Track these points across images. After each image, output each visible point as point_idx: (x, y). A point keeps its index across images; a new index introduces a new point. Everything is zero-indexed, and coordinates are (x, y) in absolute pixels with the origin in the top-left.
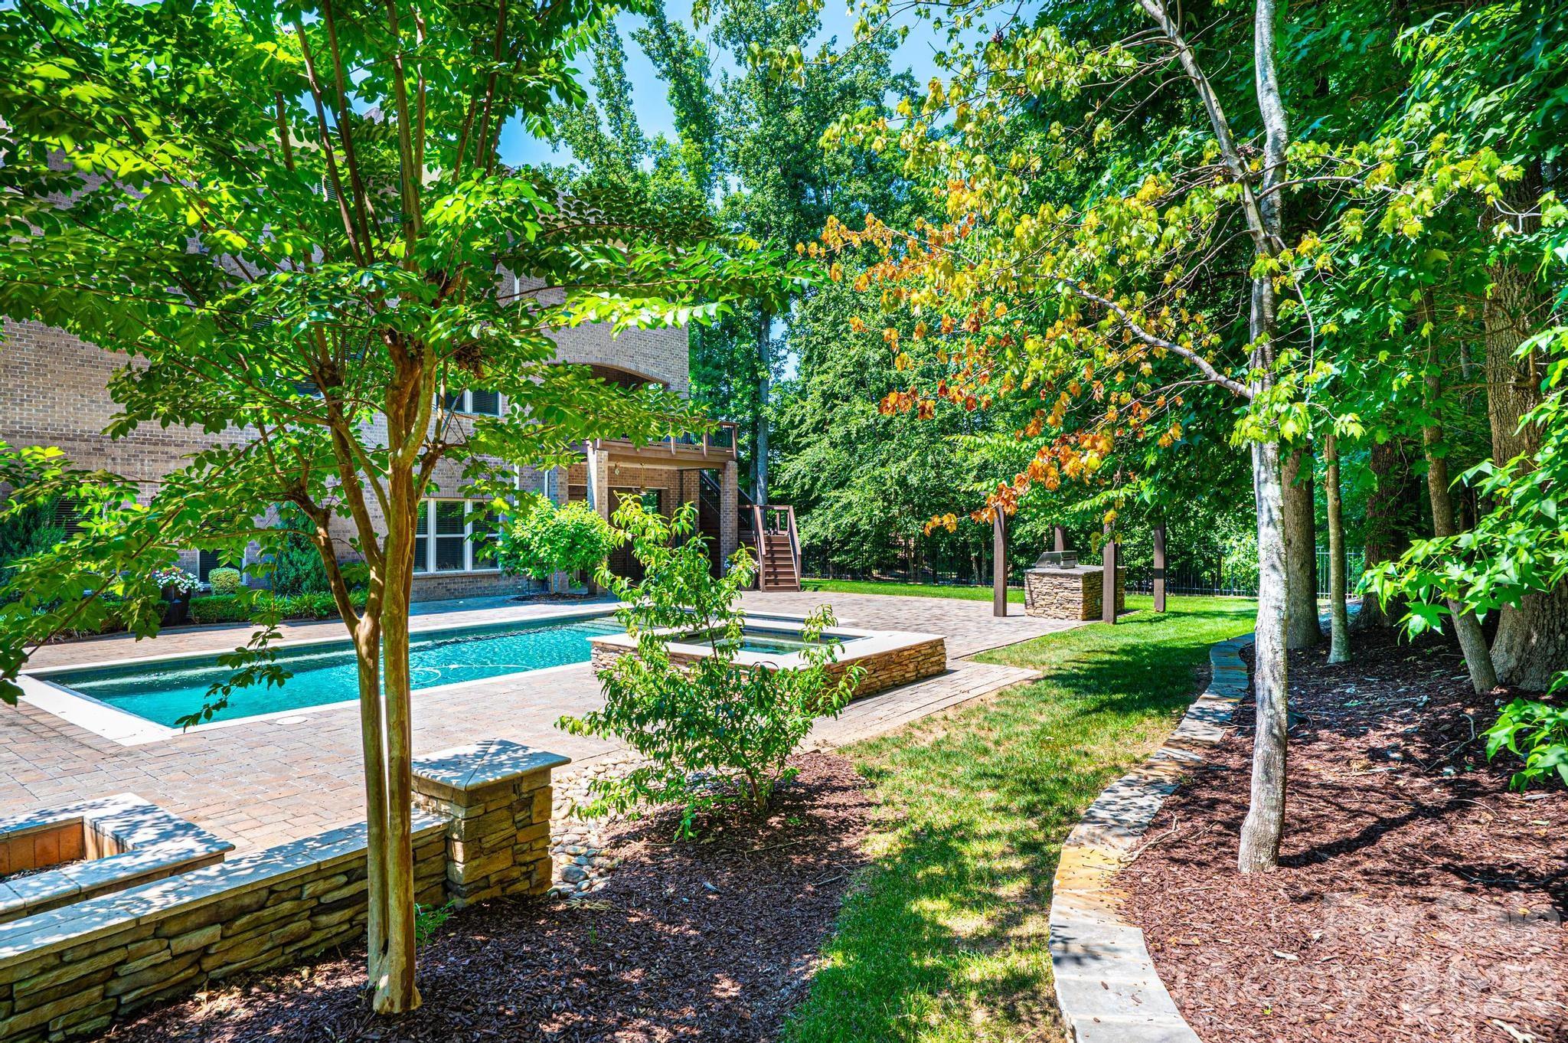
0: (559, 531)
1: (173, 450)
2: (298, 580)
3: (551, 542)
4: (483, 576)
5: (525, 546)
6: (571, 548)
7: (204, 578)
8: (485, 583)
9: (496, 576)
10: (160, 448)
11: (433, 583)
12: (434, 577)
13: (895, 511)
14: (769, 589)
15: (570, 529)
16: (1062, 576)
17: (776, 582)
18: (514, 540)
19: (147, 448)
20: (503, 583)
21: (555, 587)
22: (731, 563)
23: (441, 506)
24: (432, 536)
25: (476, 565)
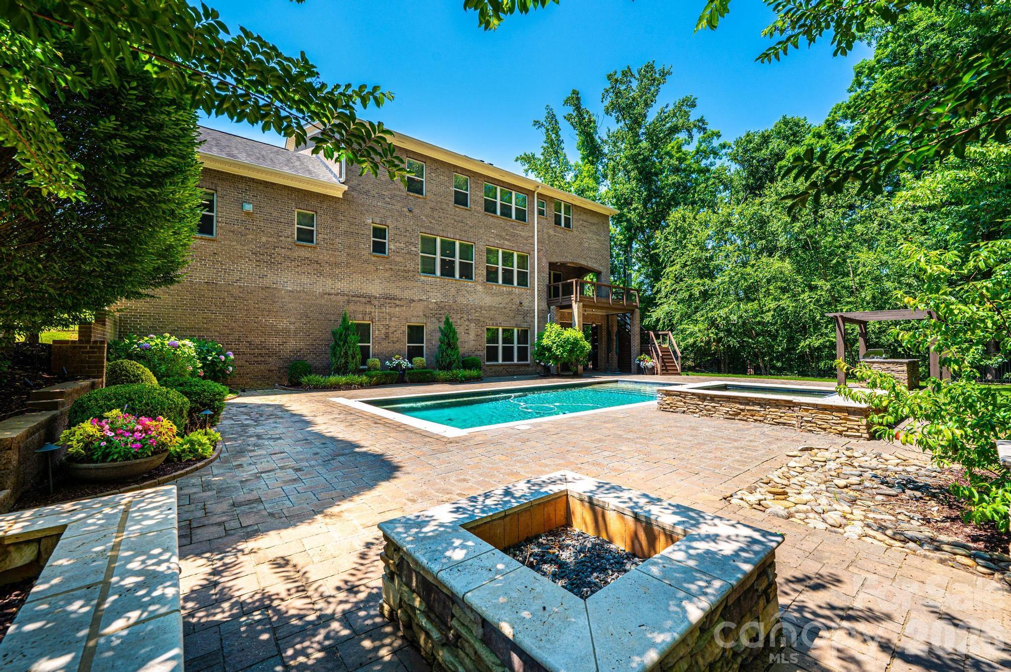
0: (567, 341)
1: (397, 302)
2: (450, 364)
3: (562, 347)
4: (522, 365)
5: (549, 349)
6: (571, 351)
7: (411, 362)
8: (522, 369)
9: (528, 365)
10: (393, 301)
11: (501, 368)
12: (501, 365)
13: (722, 334)
14: (663, 374)
15: (571, 340)
16: (889, 363)
17: (667, 370)
18: (543, 346)
19: (388, 301)
20: (530, 369)
21: (553, 371)
22: (640, 361)
23: (504, 330)
24: (500, 345)
25: (519, 360)
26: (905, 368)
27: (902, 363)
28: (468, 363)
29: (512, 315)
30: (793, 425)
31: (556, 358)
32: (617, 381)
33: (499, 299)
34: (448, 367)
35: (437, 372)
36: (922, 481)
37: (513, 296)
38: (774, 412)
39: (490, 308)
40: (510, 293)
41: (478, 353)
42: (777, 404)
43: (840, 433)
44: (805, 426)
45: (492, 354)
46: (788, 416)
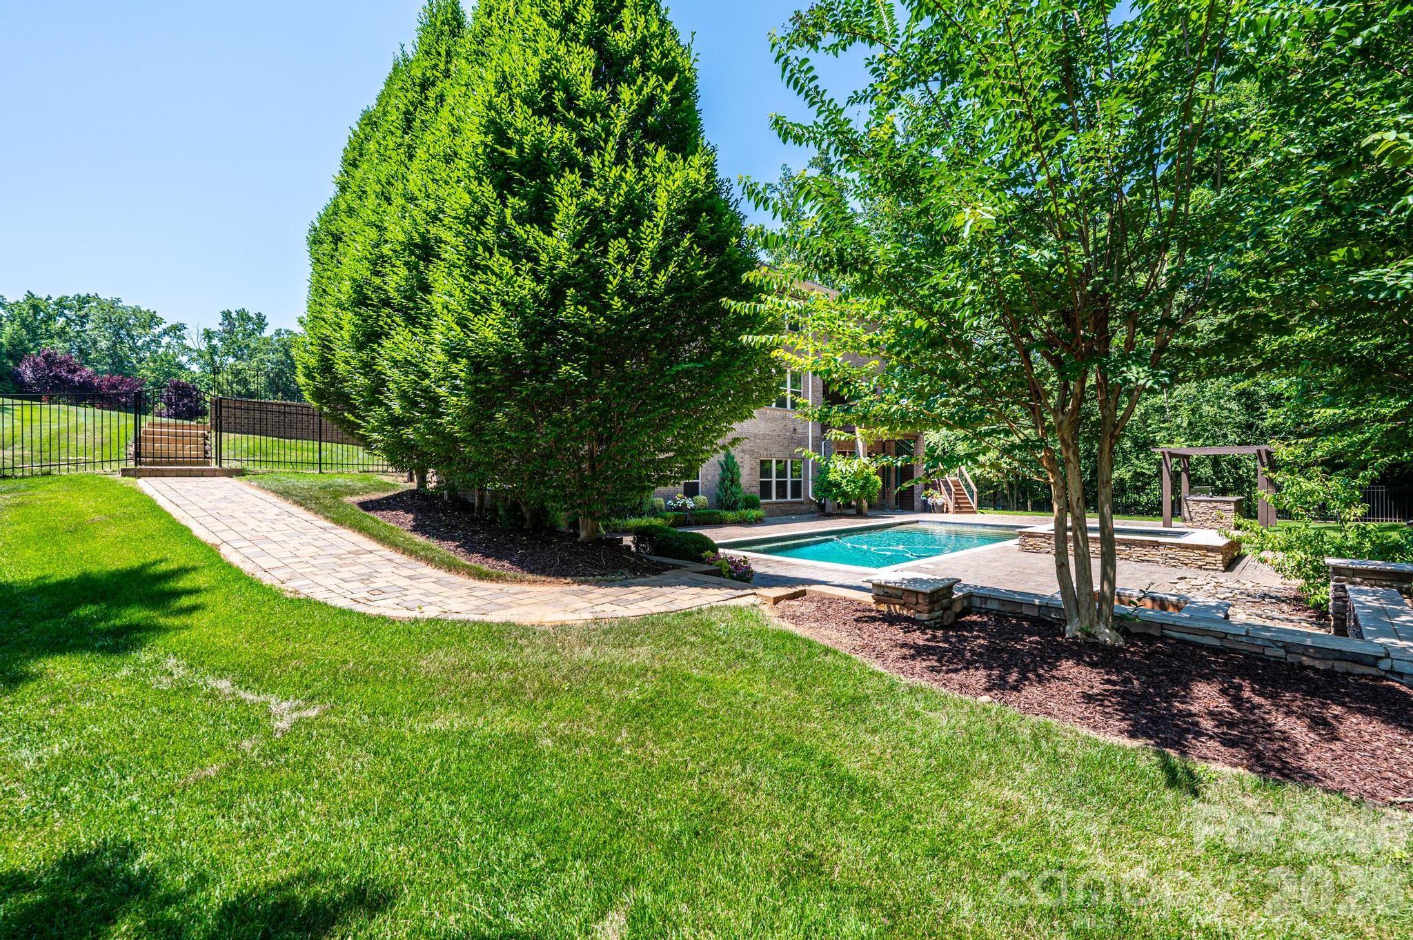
0: (857, 475)
2: (735, 503)
3: (852, 482)
4: (795, 503)
5: (837, 485)
6: (863, 488)
7: (694, 502)
8: (796, 507)
9: (802, 503)
11: (775, 507)
12: (775, 503)
14: (955, 513)
16: (1215, 501)
17: (960, 508)
18: (830, 482)
20: (804, 507)
22: (927, 496)
23: (778, 462)
24: (774, 480)
25: (778, 496)
26: (1232, 507)
27: (1229, 502)
28: (751, 504)
29: (786, 443)
30: (1157, 562)
31: (844, 494)
32: (917, 522)
33: (773, 425)
34: (733, 507)
35: (723, 513)
36: (1273, 594)
37: (787, 422)
38: (1139, 551)
39: (764, 436)
40: (784, 418)
41: (752, 489)
42: (1142, 544)
43: (1200, 567)
44: (1169, 562)
45: (765, 489)
46: (1152, 554)
